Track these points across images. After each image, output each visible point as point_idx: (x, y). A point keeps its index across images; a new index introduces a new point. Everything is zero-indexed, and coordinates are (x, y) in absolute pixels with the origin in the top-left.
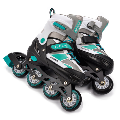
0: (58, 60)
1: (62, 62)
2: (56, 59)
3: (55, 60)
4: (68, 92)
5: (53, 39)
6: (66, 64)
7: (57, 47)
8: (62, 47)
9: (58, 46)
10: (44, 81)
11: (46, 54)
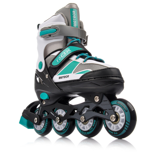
0: (67, 75)
1: (74, 73)
2: (66, 75)
3: (65, 77)
4: (107, 110)
5: (52, 54)
6: (80, 72)
7: (60, 59)
8: (65, 54)
9: (60, 57)
10: (72, 117)
11: (52, 78)
